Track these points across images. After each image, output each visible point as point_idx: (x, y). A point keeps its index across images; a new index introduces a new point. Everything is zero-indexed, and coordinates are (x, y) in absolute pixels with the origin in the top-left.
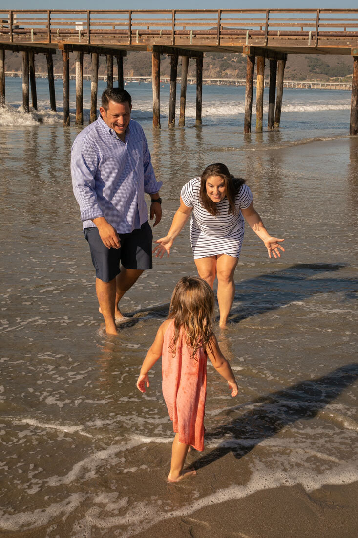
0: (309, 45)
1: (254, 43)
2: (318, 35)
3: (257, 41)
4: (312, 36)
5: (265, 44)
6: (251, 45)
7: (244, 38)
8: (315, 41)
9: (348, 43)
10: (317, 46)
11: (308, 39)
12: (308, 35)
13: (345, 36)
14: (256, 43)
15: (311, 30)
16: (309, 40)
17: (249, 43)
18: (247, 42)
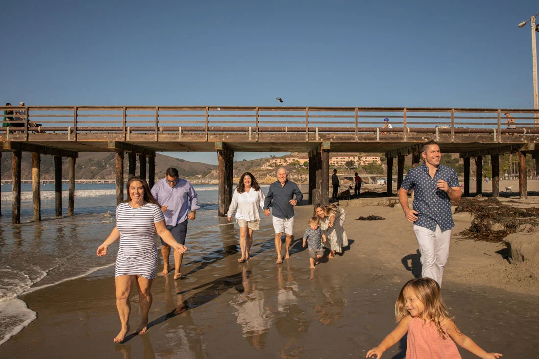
0: (69, 139)
1: (15, 138)
2: (77, 130)
3: (18, 136)
4: (72, 131)
5: (25, 139)
6: (12, 140)
7: (5, 134)
8: (74, 135)
9: (105, 136)
10: (76, 139)
11: (67, 134)
12: (67, 130)
13: (102, 131)
14: (17, 138)
15: (70, 127)
16: (69, 134)
17: (10, 139)
18: (7, 137)
